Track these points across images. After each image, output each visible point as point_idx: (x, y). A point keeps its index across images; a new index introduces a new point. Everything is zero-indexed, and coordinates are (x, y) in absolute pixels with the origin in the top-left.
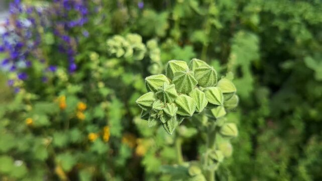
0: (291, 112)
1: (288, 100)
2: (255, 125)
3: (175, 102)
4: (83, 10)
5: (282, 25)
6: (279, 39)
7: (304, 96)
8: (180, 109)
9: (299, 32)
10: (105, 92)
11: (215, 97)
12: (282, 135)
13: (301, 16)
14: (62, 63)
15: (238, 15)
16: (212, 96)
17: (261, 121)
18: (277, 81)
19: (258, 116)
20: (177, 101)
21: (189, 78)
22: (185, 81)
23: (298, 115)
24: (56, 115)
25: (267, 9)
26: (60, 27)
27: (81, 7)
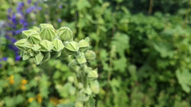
0: (149, 78)
1: (147, 71)
2: (130, 87)
3: (39, 44)
4: (24, 24)
5: (141, 30)
6: (140, 38)
7: (155, 69)
8: (43, 48)
9: (151, 34)
10: (37, 70)
11: (72, 47)
12: (145, 92)
13: (151, 24)
14: (11, 55)
15: (116, 24)
16: (71, 46)
17: (133, 84)
18: (140, 61)
19: (130, 81)
20: (41, 43)
21: (49, 30)
22: (46, 31)
23: (153, 79)
24: (7, 88)
25: (132, 21)
26: (10, 34)
27: (23, 22)
